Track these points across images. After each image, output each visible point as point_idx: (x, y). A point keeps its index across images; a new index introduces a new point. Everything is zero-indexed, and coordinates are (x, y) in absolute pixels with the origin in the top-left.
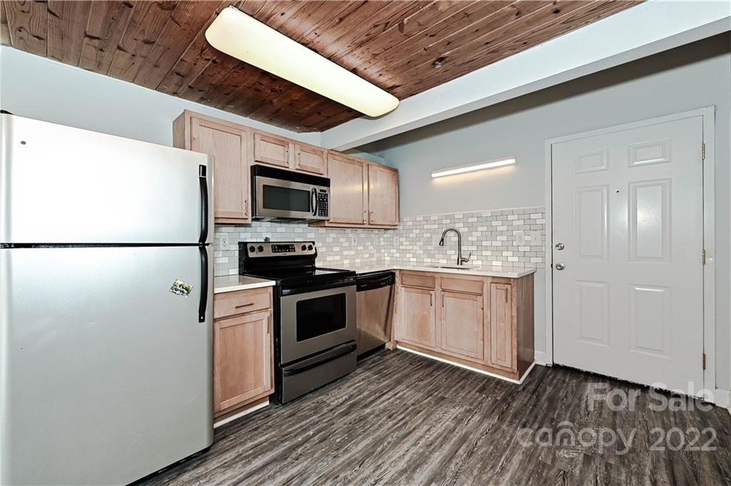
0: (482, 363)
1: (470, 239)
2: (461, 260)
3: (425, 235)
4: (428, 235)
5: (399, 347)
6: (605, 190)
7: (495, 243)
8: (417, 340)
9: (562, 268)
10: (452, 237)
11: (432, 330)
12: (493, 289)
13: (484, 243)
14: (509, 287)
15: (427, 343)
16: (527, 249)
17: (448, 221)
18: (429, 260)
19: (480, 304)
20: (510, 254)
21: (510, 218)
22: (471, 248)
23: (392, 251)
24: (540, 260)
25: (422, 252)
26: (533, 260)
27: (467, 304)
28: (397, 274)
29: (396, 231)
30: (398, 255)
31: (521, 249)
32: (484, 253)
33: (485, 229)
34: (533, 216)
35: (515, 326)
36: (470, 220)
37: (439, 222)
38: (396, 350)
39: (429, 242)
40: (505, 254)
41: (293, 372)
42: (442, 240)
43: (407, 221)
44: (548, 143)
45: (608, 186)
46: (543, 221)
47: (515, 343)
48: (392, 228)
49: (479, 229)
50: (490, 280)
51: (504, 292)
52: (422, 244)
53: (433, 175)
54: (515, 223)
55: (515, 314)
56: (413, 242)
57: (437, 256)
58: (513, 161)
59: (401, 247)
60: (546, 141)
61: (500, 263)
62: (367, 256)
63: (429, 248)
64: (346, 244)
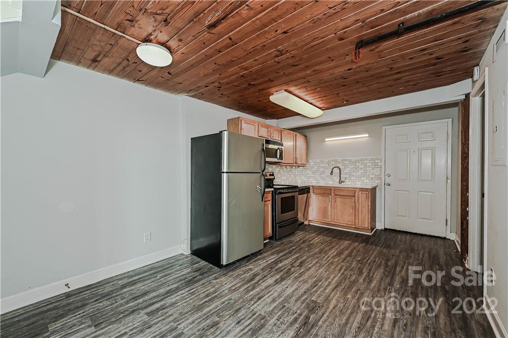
0: (354, 227)
1: (345, 171)
2: (341, 182)
3: (321, 169)
4: (323, 169)
5: (310, 223)
6: (409, 151)
7: (357, 174)
8: (322, 219)
9: (389, 185)
10: (336, 171)
11: (330, 214)
12: (360, 194)
13: (352, 174)
14: (367, 192)
15: (327, 220)
16: (373, 176)
17: (334, 163)
18: (323, 182)
19: (353, 200)
20: (365, 178)
21: (365, 162)
22: (345, 176)
23: (302, 177)
24: (379, 181)
25: (319, 178)
26: (376, 181)
27: (348, 201)
28: (311, 188)
29: (304, 167)
30: (306, 179)
31: (371, 176)
32: (352, 178)
33: (352, 167)
34: (376, 161)
35: (370, 210)
36: (345, 162)
37: (328, 163)
38: (309, 225)
39: (323, 172)
40: (362, 178)
41: (280, 227)
42: (332, 172)
43: (312, 162)
44: (384, 128)
45: (410, 150)
46: (381, 164)
47: (370, 217)
48: (303, 166)
49: (350, 166)
50: (358, 190)
51: (365, 195)
52: (319, 173)
53: (326, 140)
54: (368, 164)
55: (370, 204)
56: (314, 173)
57: (327, 180)
58: (367, 135)
59: (308, 175)
60: (383, 127)
61: (360, 183)
62: (291, 179)
63: (323, 175)
64: (283, 174)
